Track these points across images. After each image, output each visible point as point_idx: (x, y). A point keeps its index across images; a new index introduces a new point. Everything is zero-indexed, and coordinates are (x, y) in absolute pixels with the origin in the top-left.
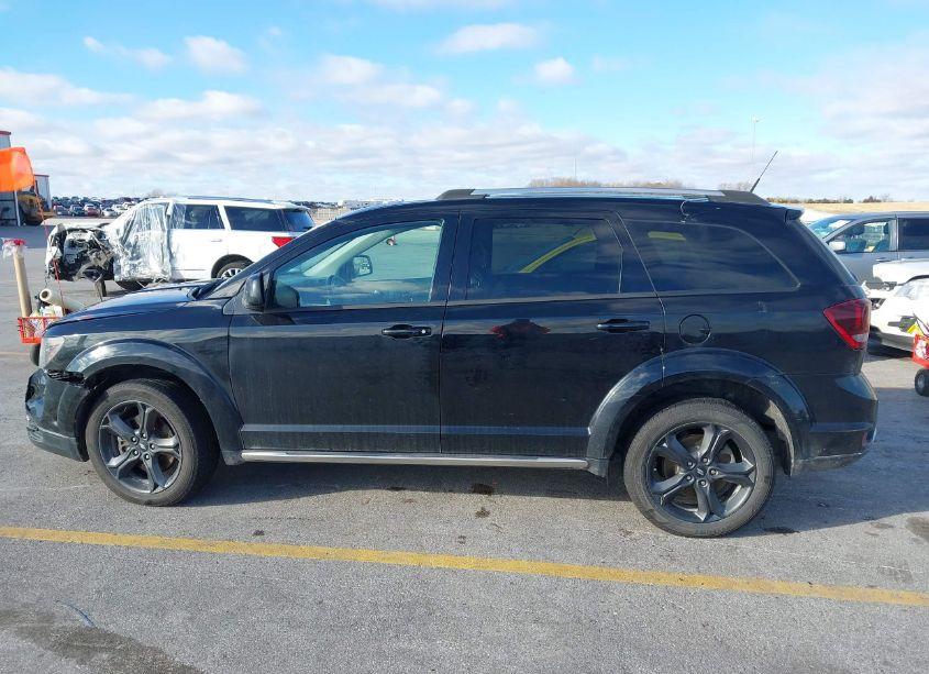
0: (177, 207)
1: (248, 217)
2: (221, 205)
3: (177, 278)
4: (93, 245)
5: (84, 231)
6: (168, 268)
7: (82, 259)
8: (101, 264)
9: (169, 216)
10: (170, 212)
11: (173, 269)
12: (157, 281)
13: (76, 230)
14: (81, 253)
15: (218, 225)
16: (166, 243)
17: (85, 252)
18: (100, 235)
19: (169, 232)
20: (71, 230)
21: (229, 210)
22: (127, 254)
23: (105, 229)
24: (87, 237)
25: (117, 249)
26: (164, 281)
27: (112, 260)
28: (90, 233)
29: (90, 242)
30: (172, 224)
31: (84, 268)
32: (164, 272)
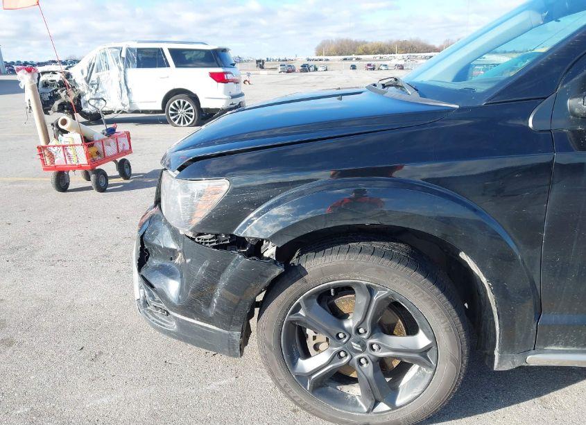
0: (129, 50)
1: (187, 57)
2: (166, 48)
3: (134, 109)
4: (62, 84)
5: (54, 73)
6: (126, 101)
7: (55, 97)
8: (70, 100)
9: (123, 58)
10: (124, 55)
11: (130, 102)
12: (118, 112)
13: (49, 72)
14: (53, 91)
15: (164, 64)
16: (123, 81)
17: (56, 90)
18: (68, 76)
19: (125, 72)
20: (43, 73)
21: (172, 51)
22: (91, 91)
23: (70, 71)
24: (57, 78)
25: (82, 86)
26: (123, 112)
27: (80, 97)
28: (59, 75)
29: (60, 82)
30: (127, 66)
31: (57, 103)
32: (123, 105)
